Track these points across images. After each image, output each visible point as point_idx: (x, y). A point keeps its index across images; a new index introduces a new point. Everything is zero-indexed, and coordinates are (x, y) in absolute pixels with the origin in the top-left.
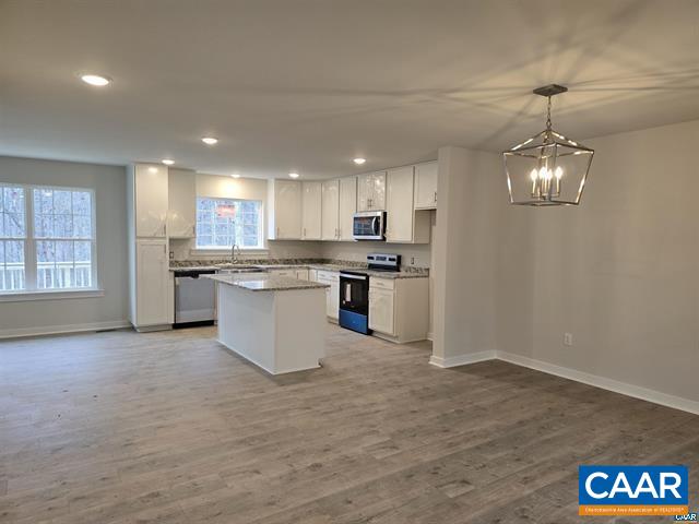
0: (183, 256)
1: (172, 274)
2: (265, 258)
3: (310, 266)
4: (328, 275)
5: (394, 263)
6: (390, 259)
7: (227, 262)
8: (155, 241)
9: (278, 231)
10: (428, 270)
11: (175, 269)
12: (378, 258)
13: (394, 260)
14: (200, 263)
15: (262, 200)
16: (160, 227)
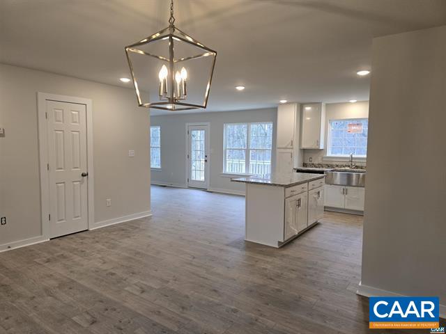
0: (317, 161)
8: (287, 150)
16: (290, 141)
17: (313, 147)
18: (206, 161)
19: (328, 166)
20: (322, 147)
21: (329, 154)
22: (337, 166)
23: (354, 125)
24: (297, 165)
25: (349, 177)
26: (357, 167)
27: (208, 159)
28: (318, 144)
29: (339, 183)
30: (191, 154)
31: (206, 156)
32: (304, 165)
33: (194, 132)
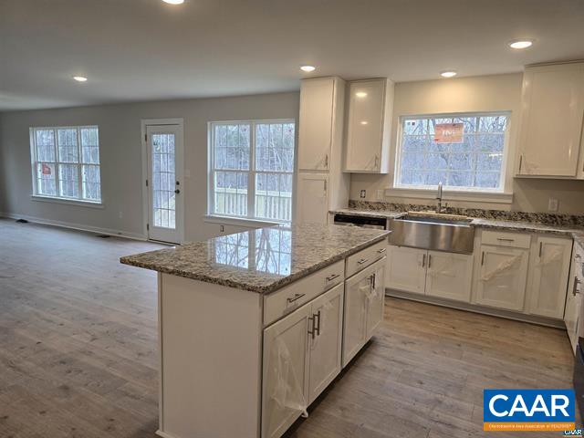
1: (333, 217)
2: (505, 208)
8: (317, 175)
16: (322, 158)
17: (368, 170)
18: (177, 192)
19: (395, 207)
20: (384, 170)
21: (397, 184)
22: (412, 207)
23: (446, 126)
24: (336, 204)
25: (434, 231)
26: (450, 210)
27: (181, 188)
28: (378, 164)
29: (413, 244)
30: (151, 178)
31: (178, 183)
32: (352, 204)
33: (155, 138)
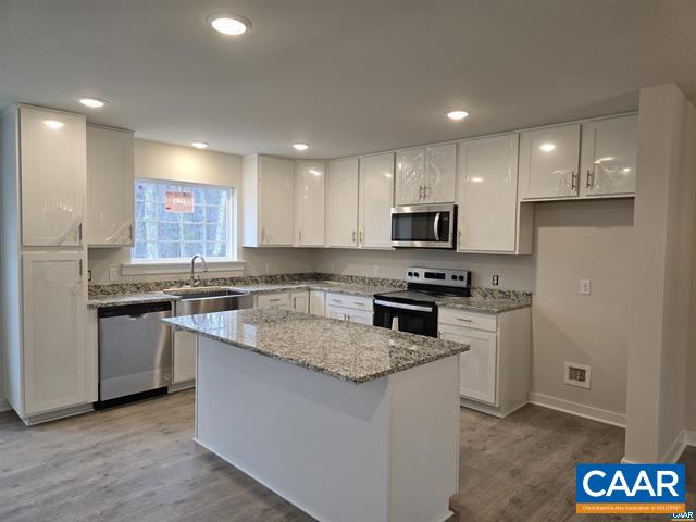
0: (108, 277)
1: (95, 312)
2: (240, 274)
3: (311, 286)
4: (349, 301)
5: (463, 284)
6: (454, 278)
7: (182, 284)
8: (62, 254)
9: (262, 234)
10: (530, 295)
11: (97, 302)
12: (428, 275)
13: (461, 278)
14: (138, 288)
15: (234, 187)
23: (177, 195)
